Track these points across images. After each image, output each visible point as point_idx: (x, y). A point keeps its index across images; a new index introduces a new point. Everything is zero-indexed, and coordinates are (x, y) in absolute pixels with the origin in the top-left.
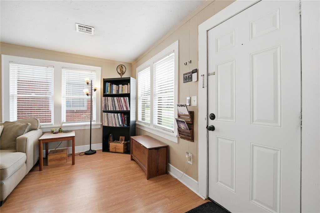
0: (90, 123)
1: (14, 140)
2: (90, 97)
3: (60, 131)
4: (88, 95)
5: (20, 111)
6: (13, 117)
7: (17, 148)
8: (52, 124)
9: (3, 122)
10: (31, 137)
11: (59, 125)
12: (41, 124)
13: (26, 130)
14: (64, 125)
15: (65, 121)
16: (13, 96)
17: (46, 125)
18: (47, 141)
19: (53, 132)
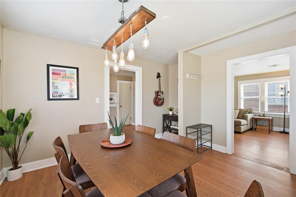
0: (284, 114)
1: (243, 116)
2: (284, 97)
3: (264, 116)
4: (282, 96)
5: (244, 106)
6: (242, 107)
7: (244, 118)
8: (259, 112)
9: (239, 109)
10: (250, 116)
11: (263, 113)
12: (254, 111)
13: (247, 113)
14: (265, 113)
15: (267, 111)
16: (242, 98)
17: (256, 112)
18: (257, 119)
19: (259, 116)
